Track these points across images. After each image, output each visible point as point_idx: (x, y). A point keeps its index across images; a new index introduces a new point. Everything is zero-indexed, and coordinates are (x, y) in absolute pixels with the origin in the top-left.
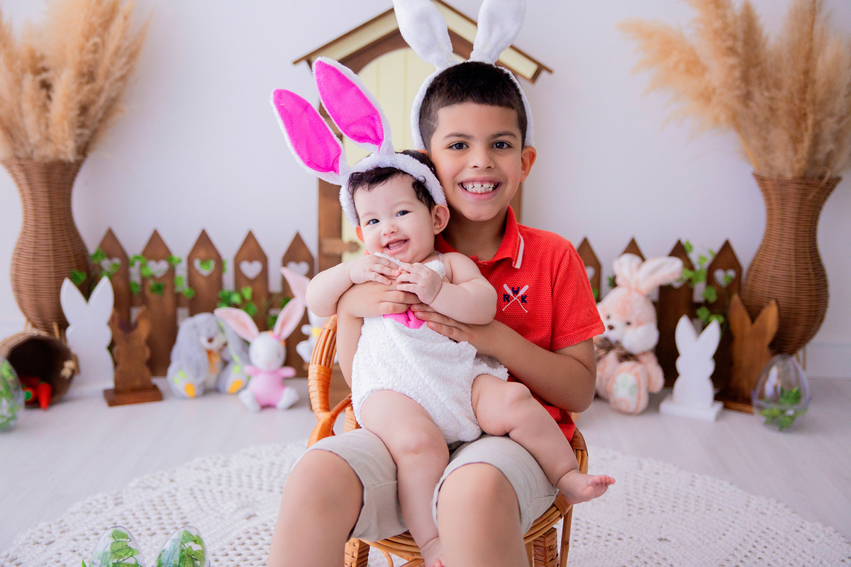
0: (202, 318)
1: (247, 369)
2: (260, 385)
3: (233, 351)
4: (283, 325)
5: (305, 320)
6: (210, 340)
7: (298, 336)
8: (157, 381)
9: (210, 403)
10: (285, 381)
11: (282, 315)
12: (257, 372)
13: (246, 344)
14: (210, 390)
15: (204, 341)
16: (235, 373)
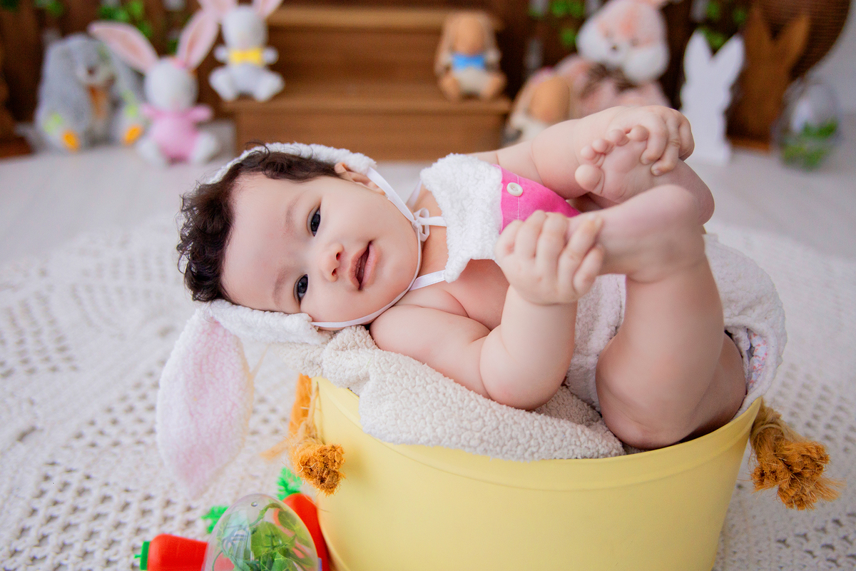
0: (75, 43)
1: (144, 111)
2: (165, 131)
3: (124, 86)
4: (192, 46)
5: (220, 40)
6: (91, 71)
7: (211, 63)
8: (22, 130)
9: (99, 159)
10: (199, 126)
11: (186, 37)
12: (159, 114)
13: (140, 77)
14: (98, 140)
15: (81, 73)
16: (130, 118)
